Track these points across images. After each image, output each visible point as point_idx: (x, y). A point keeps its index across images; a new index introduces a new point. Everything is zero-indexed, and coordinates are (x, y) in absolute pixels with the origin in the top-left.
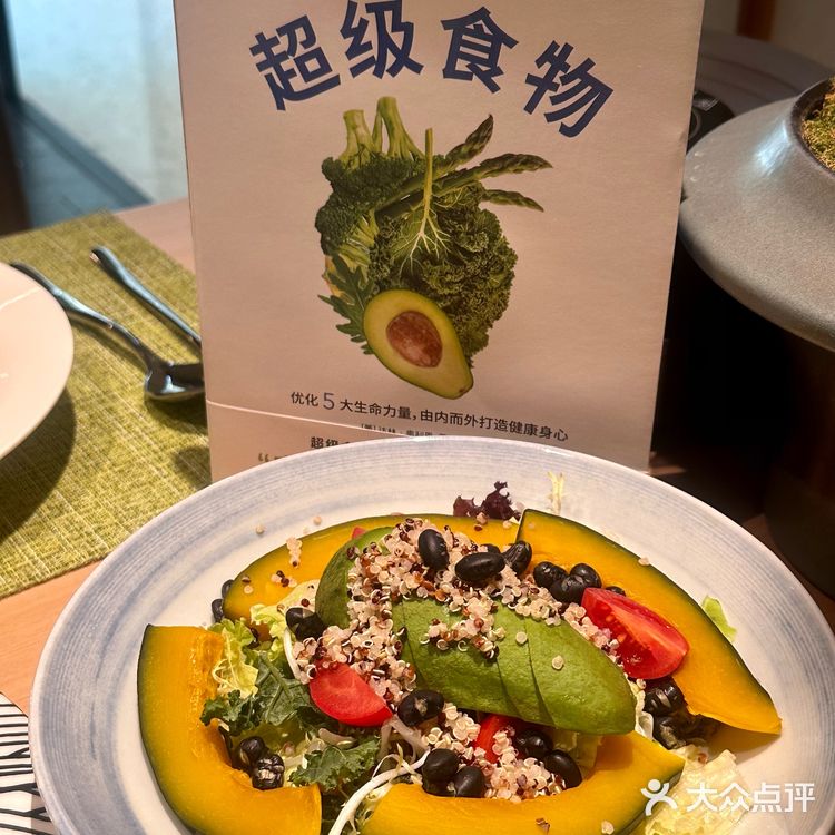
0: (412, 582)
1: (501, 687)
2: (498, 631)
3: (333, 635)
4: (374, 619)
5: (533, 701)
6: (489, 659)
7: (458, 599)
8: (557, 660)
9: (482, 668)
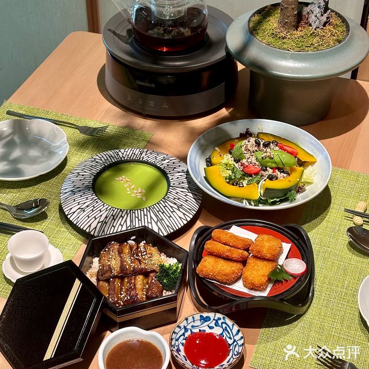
0: (256, 148)
1: (275, 163)
2: (273, 153)
3: (244, 161)
4: (251, 157)
5: (281, 164)
6: (272, 158)
7: (265, 150)
8: (284, 156)
9: (271, 160)
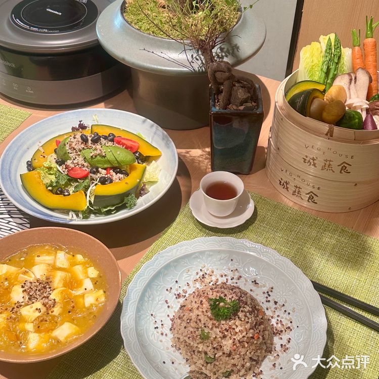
0: (83, 146)
1: (109, 162)
2: (105, 150)
3: (69, 162)
4: (77, 157)
5: (116, 162)
6: (104, 157)
7: (94, 147)
8: (118, 153)
9: (103, 159)
